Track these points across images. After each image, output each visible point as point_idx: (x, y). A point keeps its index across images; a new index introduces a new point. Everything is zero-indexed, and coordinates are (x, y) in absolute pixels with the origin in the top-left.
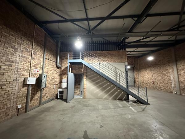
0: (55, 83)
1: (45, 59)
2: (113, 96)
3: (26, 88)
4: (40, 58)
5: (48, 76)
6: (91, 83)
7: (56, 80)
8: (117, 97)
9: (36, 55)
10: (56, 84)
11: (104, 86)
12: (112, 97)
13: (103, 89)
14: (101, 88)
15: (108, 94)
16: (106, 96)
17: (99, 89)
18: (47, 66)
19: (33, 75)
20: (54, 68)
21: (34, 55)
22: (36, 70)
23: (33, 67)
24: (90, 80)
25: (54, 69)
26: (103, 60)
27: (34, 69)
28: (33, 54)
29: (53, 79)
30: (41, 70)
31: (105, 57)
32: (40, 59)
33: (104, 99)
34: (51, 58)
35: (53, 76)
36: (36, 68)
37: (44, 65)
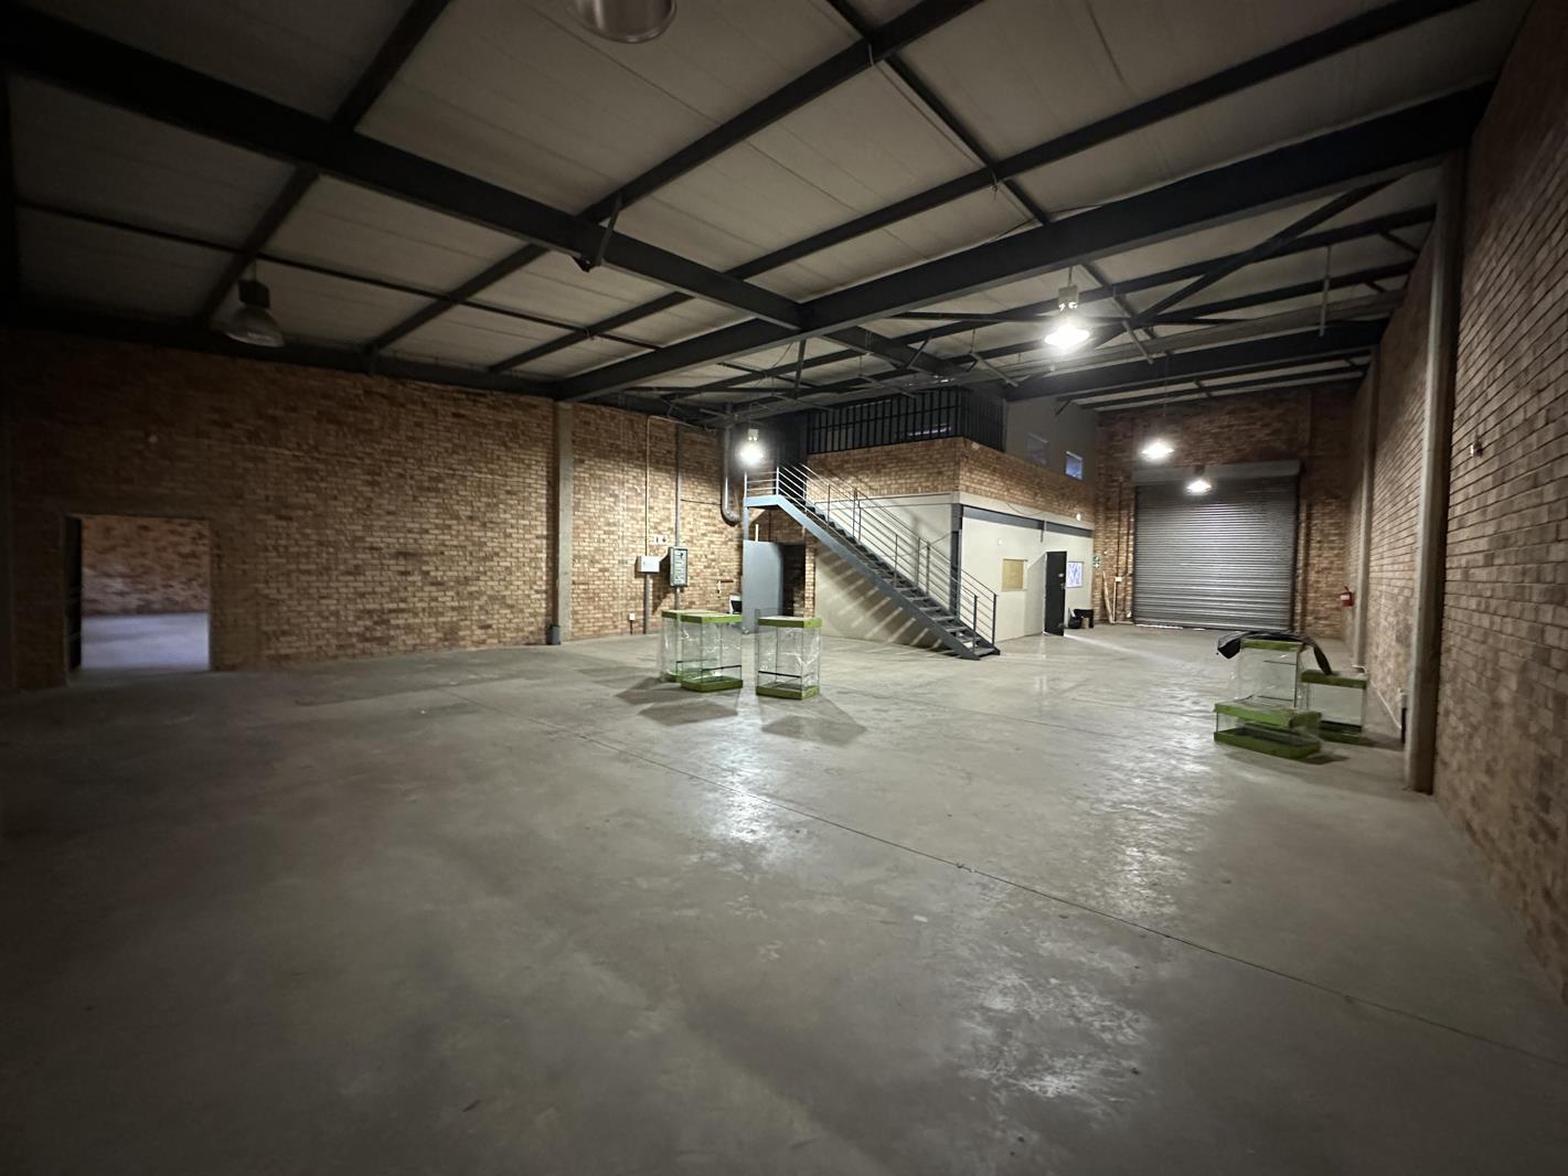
0: (721, 575)
1: (680, 503)
2: (902, 630)
3: (642, 580)
4: (668, 502)
5: (694, 551)
6: (832, 578)
7: (723, 564)
8: (915, 637)
9: (657, 498)
10: (728, 578)
11: (871, 593)
12: (896, 635)
13: (870, 603)
14: (862, 598)
15: (883, 623)
16: (876, 629)
17: (856, 604)
18: (689, 523)
19: (654, 551)
20: (714, 525)
21: (652, 500)
22: (661, 538)
23: (652, 531)
24: (827, 569)
25: (713, 528)
26: (870, 488)
27: (655, 536)
28: (651, 497)
29: (713, 560)
30: (673, 536)
31: (878, 472)
32: (668, 506)
33: (871, 640)
34: (700, 494)
35: (713, 553)
36: (660, 533)
37: (680, 522)
